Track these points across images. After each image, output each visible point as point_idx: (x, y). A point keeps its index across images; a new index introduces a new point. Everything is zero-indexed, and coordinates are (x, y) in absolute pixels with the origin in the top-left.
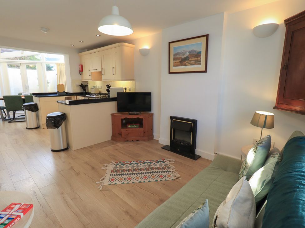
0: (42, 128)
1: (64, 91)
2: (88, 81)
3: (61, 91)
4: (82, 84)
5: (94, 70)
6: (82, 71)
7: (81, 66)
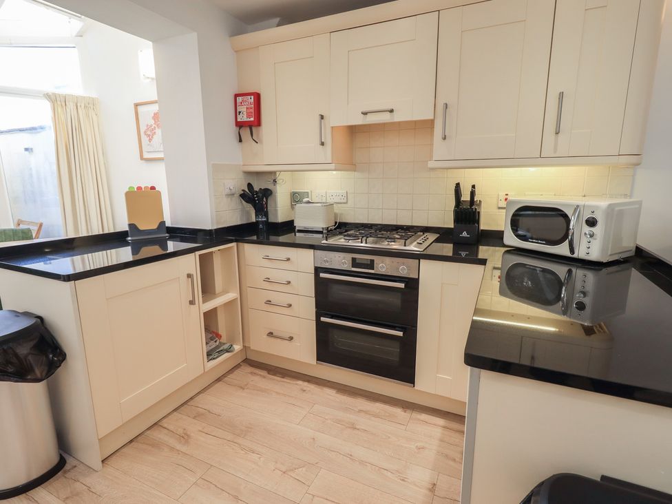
0: (95, 461)
1: (163, 223)
2: (274, 173)
3: (147, 224)
4: (250, 186)
5: (365, 114)
6: (258, 122)
7: (251, 99)
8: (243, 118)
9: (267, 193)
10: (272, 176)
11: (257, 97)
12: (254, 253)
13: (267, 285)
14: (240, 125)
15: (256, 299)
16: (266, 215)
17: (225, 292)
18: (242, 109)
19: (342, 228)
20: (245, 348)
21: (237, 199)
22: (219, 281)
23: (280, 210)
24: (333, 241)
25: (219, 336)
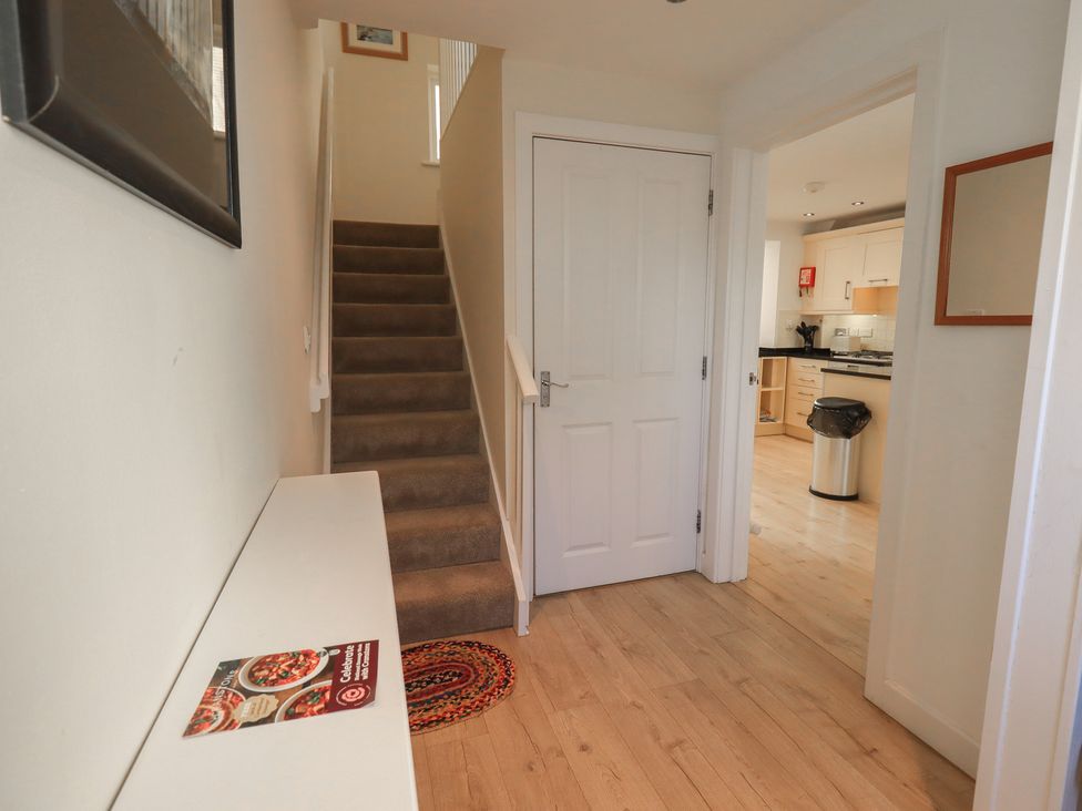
2: (821, 316)
4: (803, 324)
5: (871, 281)
6: (813, 284)
7: (810, 271)
8: (803, 282)
9: (815, 329)
10: (820, 318)
11: (814, 270)
12: (797, 362)
13: (800, 383)
14: (801, 286)
15: (793, 392)
16: (812, 343)
17: (777, 386)
18: (804, 277)
19: (865, 352)
20: (785, 424)
21: (794, 331)
22: (774, 379)
23: (824, 341)
24: (862, 359)
25: (769, 413)
